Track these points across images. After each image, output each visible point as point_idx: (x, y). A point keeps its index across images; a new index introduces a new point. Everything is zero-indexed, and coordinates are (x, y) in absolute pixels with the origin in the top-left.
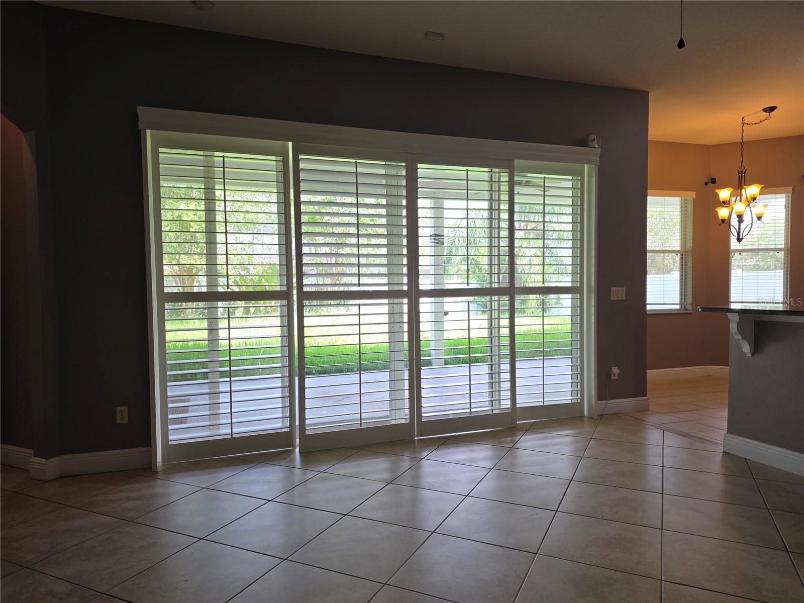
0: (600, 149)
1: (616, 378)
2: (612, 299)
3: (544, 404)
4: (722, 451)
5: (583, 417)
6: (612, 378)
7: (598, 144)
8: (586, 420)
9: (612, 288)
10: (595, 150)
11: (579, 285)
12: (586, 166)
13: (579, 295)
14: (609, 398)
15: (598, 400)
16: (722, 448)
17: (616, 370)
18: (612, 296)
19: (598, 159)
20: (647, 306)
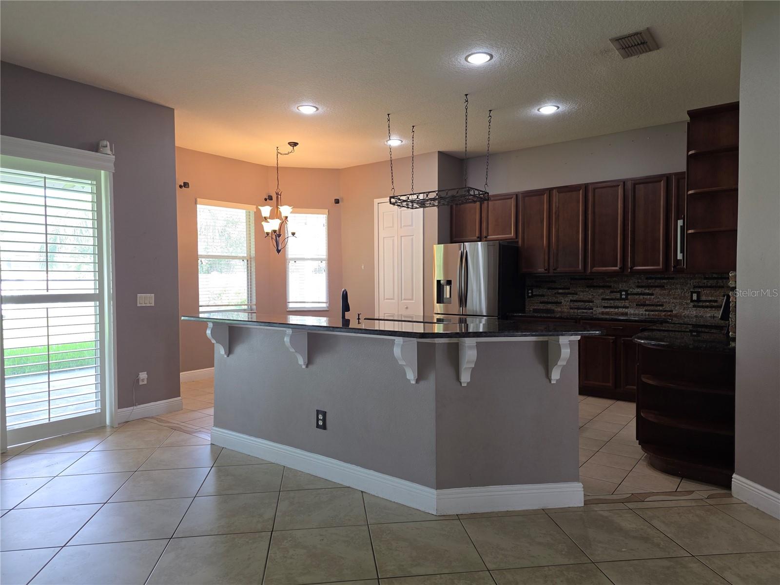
0: (114, 157)
1: (145, 382)
2: (139, 305)
3: (49, 420)
4: (210, 443)
5: (104, 427)
6: (140, 384)
7: (111, 150)
8: (108, 430)
9: (139, 295)
10: (108, 155)
11: (98, 292)
12: (103, 172)
13: (98, 302)
14: (137, 404)
15: (119, 408)
16: (210, 439)
17: (143, 376)
18: (138, 302)
19: (112, 165)
20: (200, 308)
